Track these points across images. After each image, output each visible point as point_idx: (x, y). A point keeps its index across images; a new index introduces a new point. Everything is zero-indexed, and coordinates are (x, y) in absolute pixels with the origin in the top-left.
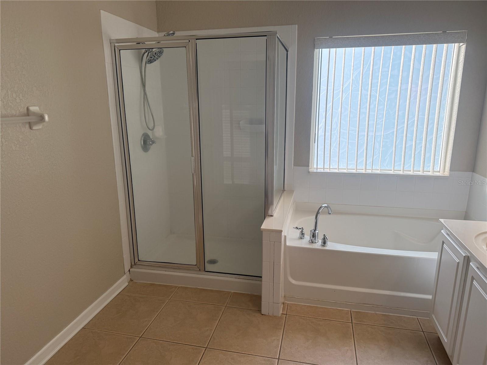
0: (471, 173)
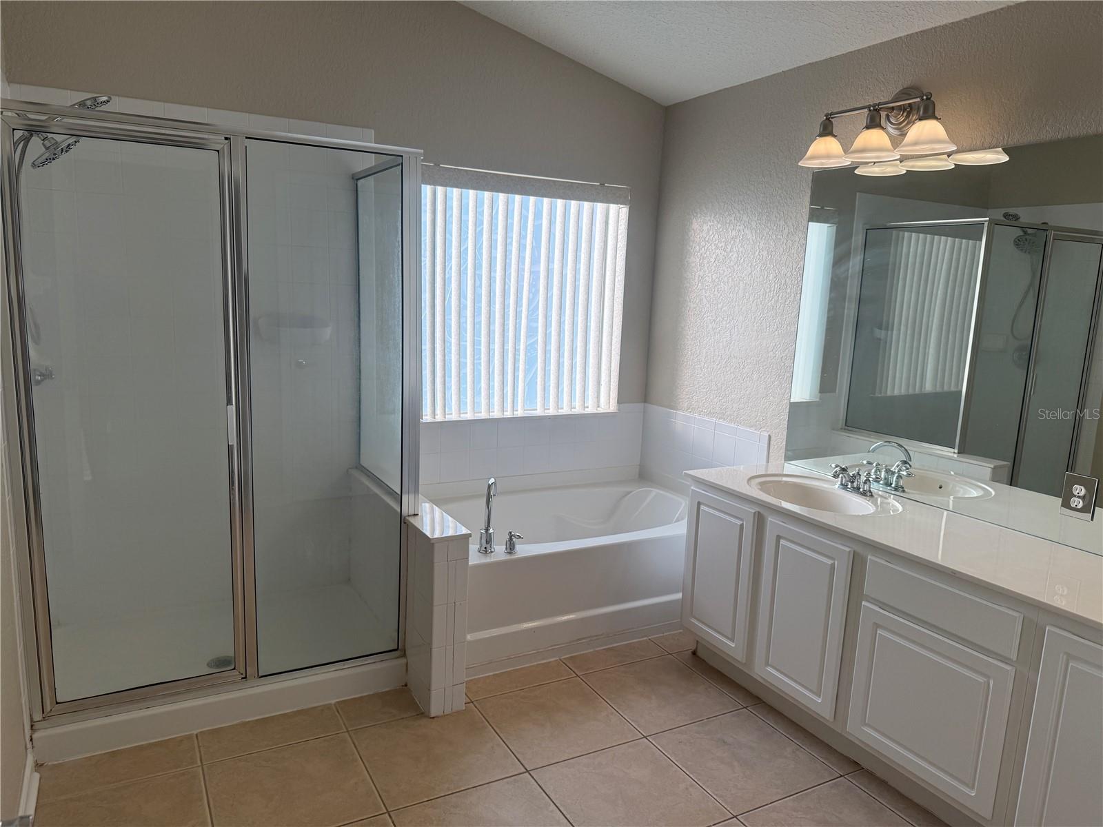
0: (643, 404)
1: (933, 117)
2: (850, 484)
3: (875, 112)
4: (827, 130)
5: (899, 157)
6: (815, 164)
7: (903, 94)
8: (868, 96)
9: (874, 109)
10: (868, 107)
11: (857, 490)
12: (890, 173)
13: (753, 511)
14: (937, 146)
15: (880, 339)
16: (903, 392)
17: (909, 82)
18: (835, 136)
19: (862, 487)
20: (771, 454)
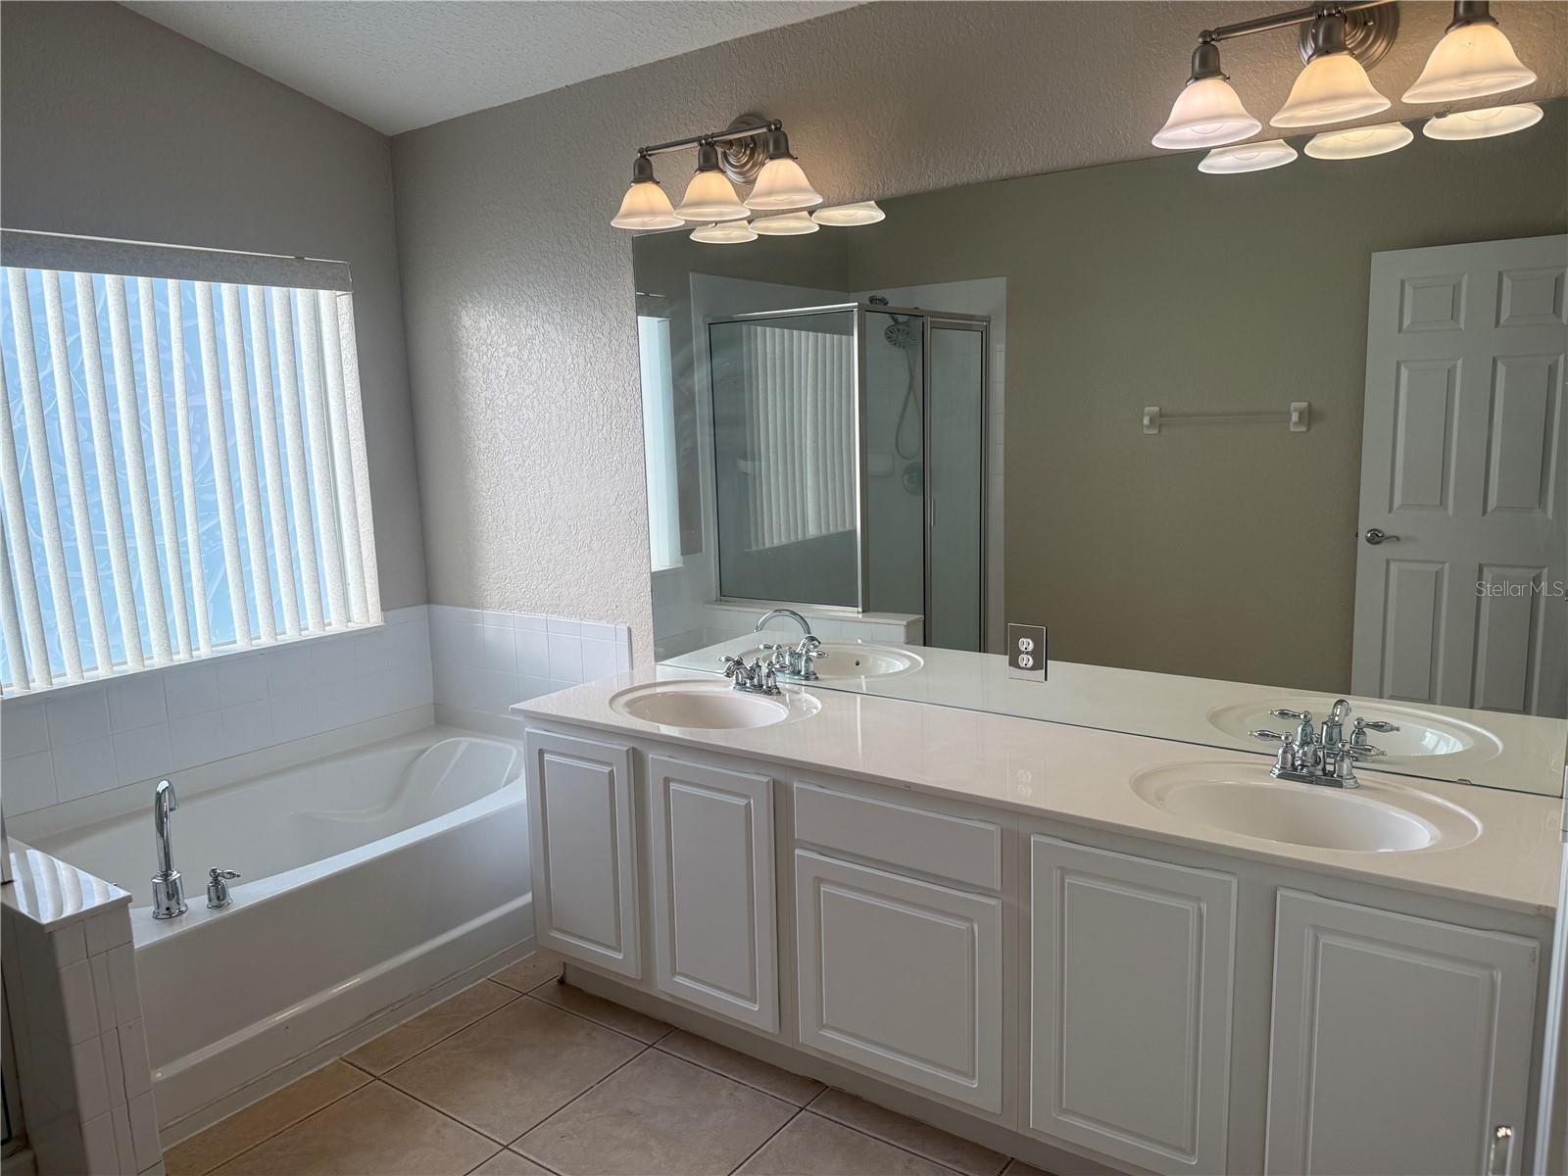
0: (426, 606)
1: (787, 155)
2: (748, 681)
3: (708, 148)
4: (644, 173)
5: (749, 213)
6: (635, 224)
7: (742, 122)
8: (693, 125)
9: (706, 143)
10: (698, 140)
11: (758, 688)
12: (737, 239)
13: (625, 749)
14: (797, 197)
15: (746, 474)
16: (784, 541)
17: (747, 109)
18: (657, 183)
19: (764, 682)
20: (635, 655)
